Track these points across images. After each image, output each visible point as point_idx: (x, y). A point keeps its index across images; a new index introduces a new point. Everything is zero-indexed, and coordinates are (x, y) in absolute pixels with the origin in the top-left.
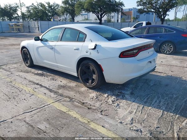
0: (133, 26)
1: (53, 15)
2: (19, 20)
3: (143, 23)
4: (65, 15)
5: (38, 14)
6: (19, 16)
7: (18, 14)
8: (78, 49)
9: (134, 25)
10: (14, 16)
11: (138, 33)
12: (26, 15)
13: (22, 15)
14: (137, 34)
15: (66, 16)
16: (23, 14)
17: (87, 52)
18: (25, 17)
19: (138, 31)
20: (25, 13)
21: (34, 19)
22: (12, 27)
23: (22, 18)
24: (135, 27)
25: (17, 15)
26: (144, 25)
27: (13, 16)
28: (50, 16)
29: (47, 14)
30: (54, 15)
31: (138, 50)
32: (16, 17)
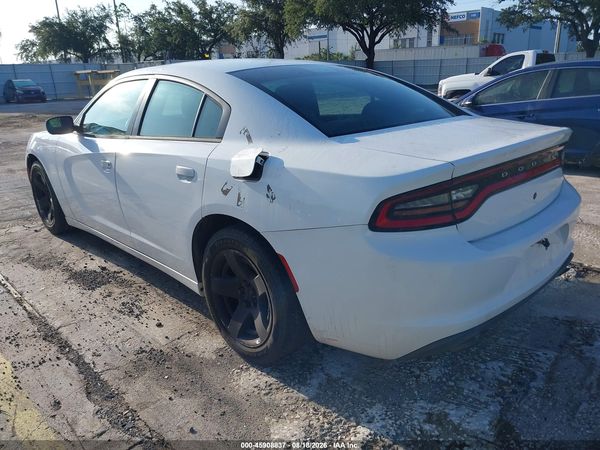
0: (487, 70)
1: (215, 42)
2: (110, 58)
3: (523, 57)
4: (254, 41)
5: (169, 39)
6: (111, 48)
7: (107, 41)
8: (190, 176)
9: (491, 66)
10: (96, 46)
11: (510, 95)
12: (132, 43)
13: (120, 42)
14: (504, 97)
15: (258, 40)
16: (123, 39)
17: (226, 192)
18: (129, 51)
19: (508, 87)
20: (130, 38)
21: (158, 54)
22: (85, 83)
23: (122, 54)
24: (491, 73)
25: (105, 45)
26: (529, 62)
27: (93, 48)
28: (207, 44)
29: (197, 38)
30: (219, 40)
31: (475, 187)
32: (104, 49)
